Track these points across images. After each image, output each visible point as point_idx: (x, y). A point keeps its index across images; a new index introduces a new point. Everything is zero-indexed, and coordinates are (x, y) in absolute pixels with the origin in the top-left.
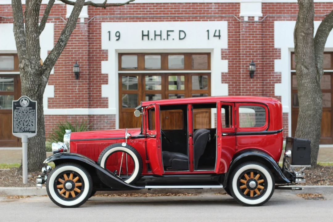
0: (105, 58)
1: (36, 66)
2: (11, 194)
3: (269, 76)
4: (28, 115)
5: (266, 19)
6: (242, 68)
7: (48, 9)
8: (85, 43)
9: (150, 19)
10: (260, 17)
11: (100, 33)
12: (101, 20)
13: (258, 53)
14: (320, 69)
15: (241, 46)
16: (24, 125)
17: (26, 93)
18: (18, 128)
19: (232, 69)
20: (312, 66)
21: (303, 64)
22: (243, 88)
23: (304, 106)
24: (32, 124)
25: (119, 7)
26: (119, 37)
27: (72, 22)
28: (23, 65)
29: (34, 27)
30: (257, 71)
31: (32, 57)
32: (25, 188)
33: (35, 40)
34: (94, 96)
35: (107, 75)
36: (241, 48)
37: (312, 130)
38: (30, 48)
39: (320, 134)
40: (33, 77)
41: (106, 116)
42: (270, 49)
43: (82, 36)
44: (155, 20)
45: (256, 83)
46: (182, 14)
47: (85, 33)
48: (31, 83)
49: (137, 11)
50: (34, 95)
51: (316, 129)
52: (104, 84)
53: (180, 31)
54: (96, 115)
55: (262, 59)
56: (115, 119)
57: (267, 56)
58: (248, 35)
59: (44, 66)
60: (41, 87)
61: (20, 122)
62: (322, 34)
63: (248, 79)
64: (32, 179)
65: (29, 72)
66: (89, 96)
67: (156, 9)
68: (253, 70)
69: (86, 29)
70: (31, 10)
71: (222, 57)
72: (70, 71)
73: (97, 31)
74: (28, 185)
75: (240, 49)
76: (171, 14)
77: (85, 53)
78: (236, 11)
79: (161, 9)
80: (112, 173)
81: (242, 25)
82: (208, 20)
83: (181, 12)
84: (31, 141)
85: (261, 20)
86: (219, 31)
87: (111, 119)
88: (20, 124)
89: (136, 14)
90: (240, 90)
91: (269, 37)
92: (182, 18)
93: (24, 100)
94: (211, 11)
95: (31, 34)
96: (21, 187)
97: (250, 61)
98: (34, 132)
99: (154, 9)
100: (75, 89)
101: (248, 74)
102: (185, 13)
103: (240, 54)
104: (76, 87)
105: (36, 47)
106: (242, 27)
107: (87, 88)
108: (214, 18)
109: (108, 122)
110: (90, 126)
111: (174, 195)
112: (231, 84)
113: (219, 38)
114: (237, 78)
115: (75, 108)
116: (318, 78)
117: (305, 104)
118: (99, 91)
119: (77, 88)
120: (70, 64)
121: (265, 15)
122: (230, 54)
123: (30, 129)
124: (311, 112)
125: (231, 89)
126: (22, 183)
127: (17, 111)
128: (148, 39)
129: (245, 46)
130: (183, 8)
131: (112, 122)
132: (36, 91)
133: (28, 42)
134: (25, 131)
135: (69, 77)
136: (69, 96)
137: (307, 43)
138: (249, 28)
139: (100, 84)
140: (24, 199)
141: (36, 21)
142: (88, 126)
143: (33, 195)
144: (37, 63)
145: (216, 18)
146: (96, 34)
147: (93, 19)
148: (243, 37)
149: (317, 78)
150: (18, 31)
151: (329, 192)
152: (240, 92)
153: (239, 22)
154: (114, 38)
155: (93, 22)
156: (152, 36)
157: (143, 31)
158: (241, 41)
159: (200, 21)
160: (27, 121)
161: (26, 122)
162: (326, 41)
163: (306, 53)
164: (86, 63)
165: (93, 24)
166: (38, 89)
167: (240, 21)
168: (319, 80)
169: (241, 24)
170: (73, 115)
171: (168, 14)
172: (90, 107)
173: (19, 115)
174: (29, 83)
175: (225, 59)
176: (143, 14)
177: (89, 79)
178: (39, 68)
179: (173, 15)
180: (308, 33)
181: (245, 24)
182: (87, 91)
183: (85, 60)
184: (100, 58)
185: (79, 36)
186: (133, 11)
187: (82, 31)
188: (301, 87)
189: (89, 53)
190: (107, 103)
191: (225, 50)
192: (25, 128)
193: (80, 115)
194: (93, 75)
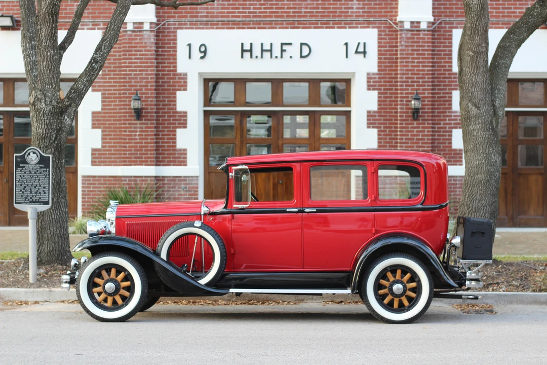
0: (182, 86)
1: (53, 101)
2: (10, 299)
3: (444, 116)
4: (38, 177)
5: (441, 25)
6: (400, 105)
7: (80, 10)
8: (151, 63)
9: (253, 24)
10: (429, 23)
11: (176, 47)
12: (177, 26)
13: (426, 80)
14: (500, 108)
15: (399, 68)
16: (31, 192)
17: (38, 142)
18: (22, 196)
19: (384, 105)
20: (485, 104)
21: (470, 101)
22: (401, 135)
23: (472, 167)
24: (44, 191)
25: (205, 6)
26: (204, 53)
27: (112, 32)
28: (33, 98)
29: (50, 40)
30: (424, 109)
31: (47, 87)
32: (32, 290)
33: (52, 60)
34: (164, 146)
35: (186, 113)
36: (399, 72)
37: (484, 205)
38: (44, 72)
39: (497, 211)
40: (49, 118)
41: (182, 178)
42: (445, 74)
43: (145, 51)
44: (262, 26)
45: (423, 128)
46: (306, 16)
47: (151, 47)
48: (46, 127)
49: (234, 13)
50: (51, 145)
51: (491, 202)
52: (180, 127)
53: (302, 44)
54: (167, 177)
55: (432, 89)
56: (197, 184)
57: (440, 85)
58: (410, 52)
59: (66, 100)
60: (62, 133)
61: (25, 187)
62: (504, 53)
63: (410, 122)
64: (46, 275)
65: (43, 110)
66: (157, 146)
67: (265, 8)
68: (418, 107)
69: (152, 40)
70: (45, 14)
71: (368, 86)
72: (128, 107)
73: (170, 44)
74: (37, 284)
75: (397, 74)
76: (287, 16)
77: (151, 78)
78: (392, 12)
79: (272, 8)
80: (179, 268)
81: (401, 34)
82: (347, 26)
83: (303, 14)
84: (45, 216)
85: (432, 27)
86: (365, 44)
87: (192, 184)
88: (26, 191)
89: (232, 17)
90: (397, 139)
91: (444, 55)
92: (306, 24)
93: (31, 154)
94: (352, 12)
95: (45, 50)
96: (26, 287)
97: (413, 93)
98: (47, 203)
99: (260, 8)
100: (135, 135)
101: (410, 114)
102: (310, 16)
103: (397, 82)
104: (136, 132)
105: (54, 71)
106: (400, 38)
107: (153, 133)
108: (356, 24)
109: (186, 188)
110: (157, 195)
111: (260, 303)
112: (382, 129)
113: (365, 56)
114: (391, 120)
115: (135, 165)
116: (496, 122)
117: (474, 163)
118: (172, 139)
119: (138, 133)
120: (127, 95)
121: (438, 20)
122: (380, 82)
123: (40, 198)
124: (483, 176)
125: (382, 137)
126: (28, 281)
127: (21, 171)
128: (251, 57)
129: (405, 68)
130: (307, 8)
131: (193, 188)
132: (53, 139)
133: (41, 63)
134: (33, 202)
135: (126, 116)
136: (126, 147)
137: (477, 67)
138: (412, 40)
139: (173, 127)
140: (28, 306)
141: (53, 31)
142: (155, 194)
143: (43, 301)
144: (54, 95)
145: (360, 24)
146: (168, 47)
147: (164, 24)
148: (403, 54)
149: (494, 123)
150: (28, 45)
151: (505, 301)
152: (397, 143)
153: (397, 31)
154: (196, 54)
155: (163, 28)
156: (257, 51)
157: (242, 44)
158: (399, 60)
159: (333, 28)
160: (37, 185)
161: (35, 187)
162: (511, 63)
163: (476, 84)
164: (152, 94)
165: (164, 32)
166: (56, 136)
167: (398, 28)
168: (497, 126)
169: (399, 33)
170: (131, 177)
171: (283, 16)
172: (158, 163)
173: (24, 176)
174: (42, 127)
175: (374, 89)
176: (243, 16)
177: (156, 120)
178: (58, 103)
179: (291, 19)
180: (478, 51)
181: (405, 34)
182: (153, 139)
183: (151, 90)
184: (175, 86)
185: (142, 51)
186: (228, 13)
187: (146, 43)
188: (468, 137)
189: (157, 78)
190: (186, 158)
191: (374, 74)
192: (33, 196)
193: (142, 177)
194: (163, 113)
